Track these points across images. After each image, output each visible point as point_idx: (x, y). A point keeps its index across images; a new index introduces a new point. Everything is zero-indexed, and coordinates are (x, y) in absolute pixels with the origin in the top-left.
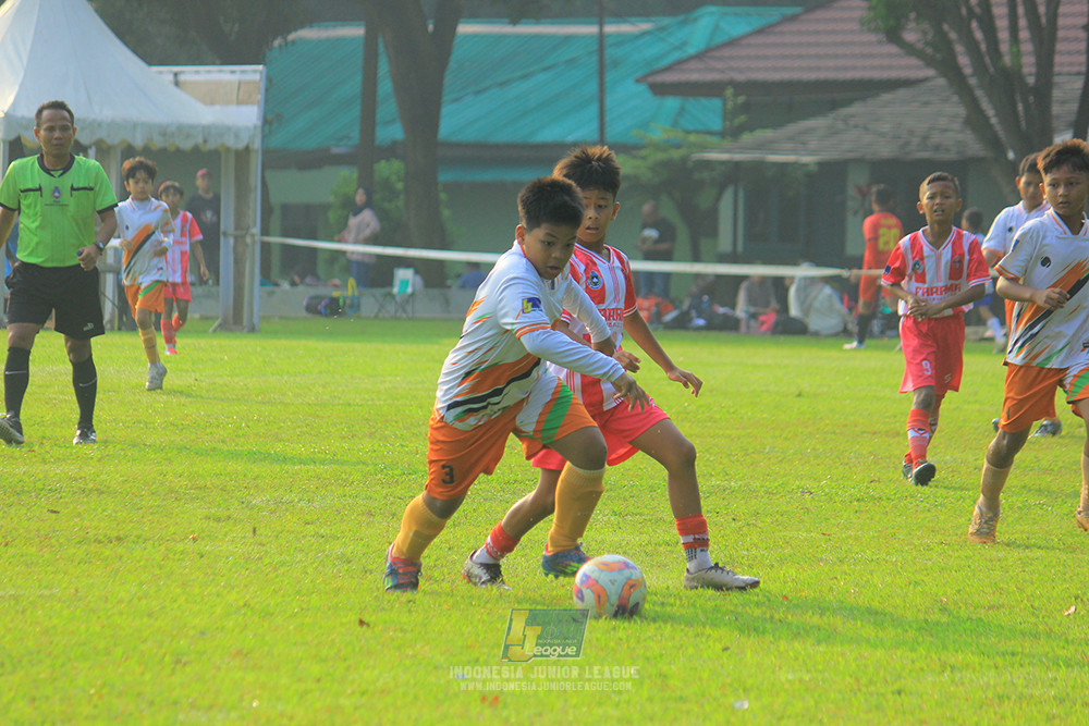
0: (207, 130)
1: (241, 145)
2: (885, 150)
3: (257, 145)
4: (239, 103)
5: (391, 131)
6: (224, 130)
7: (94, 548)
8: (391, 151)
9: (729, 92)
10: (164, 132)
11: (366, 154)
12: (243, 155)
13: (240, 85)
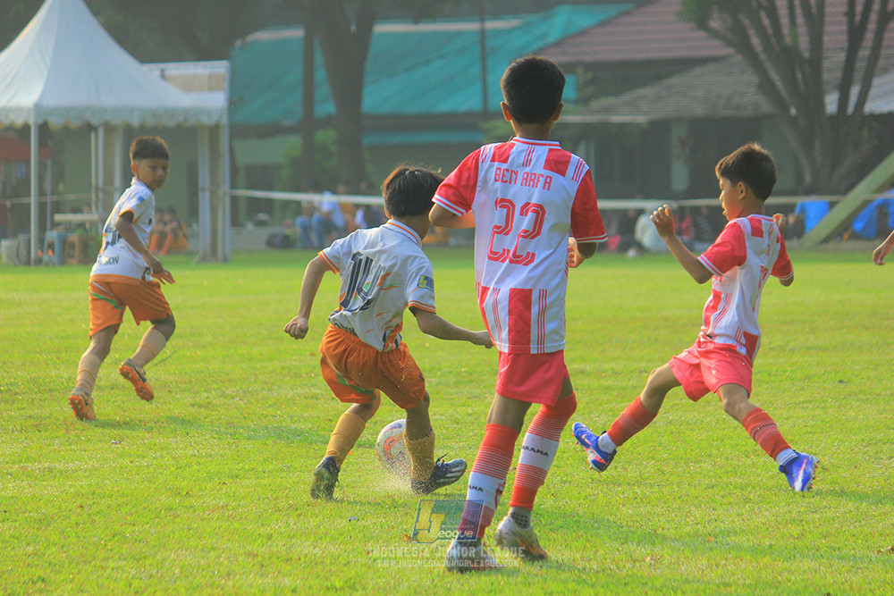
0: (187, 112)
1: (212, 121)
2: (699, 110)
3: (225, 121)
4: (211, 89)
5: (326, 107)
6: (199, 111)
8: (327, 122)
9: (580, 70)
10: (154, 114)
11: (308, 125)
12: (214, 130)
13: (211, 76)
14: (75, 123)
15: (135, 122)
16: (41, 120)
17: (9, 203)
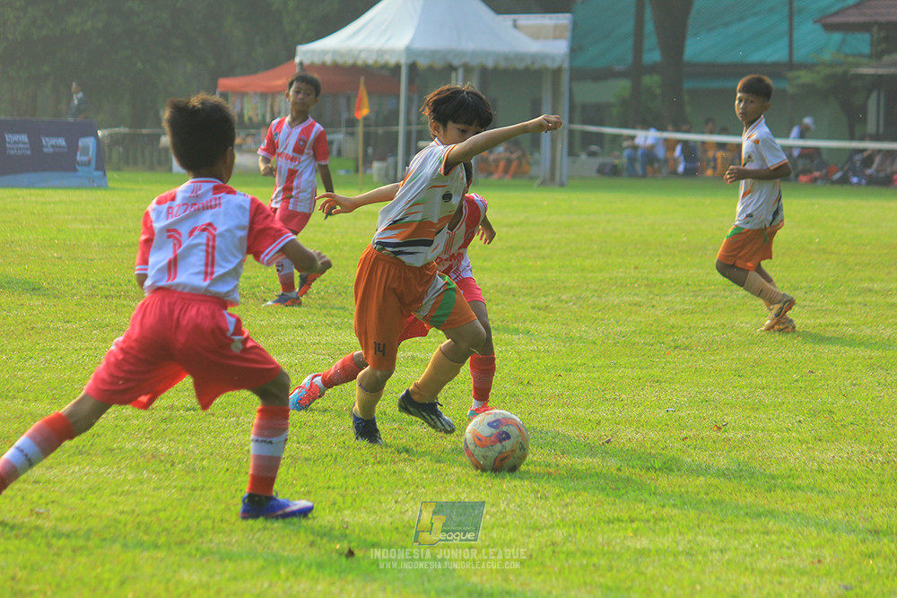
0: (534, 57)
1: (556, 64)
3: (566, 65)
4: (556, 37)
5: (653, 56)
6: (545, 56)
8: (653, 69)
9: (874, 29)
10: (506, 57)
11: (636, 71)
12: (557, 73)
13: (555, 27)
14: (439, 64)
15: (490, 64)
16: (410, 61)
17: (380, 130)
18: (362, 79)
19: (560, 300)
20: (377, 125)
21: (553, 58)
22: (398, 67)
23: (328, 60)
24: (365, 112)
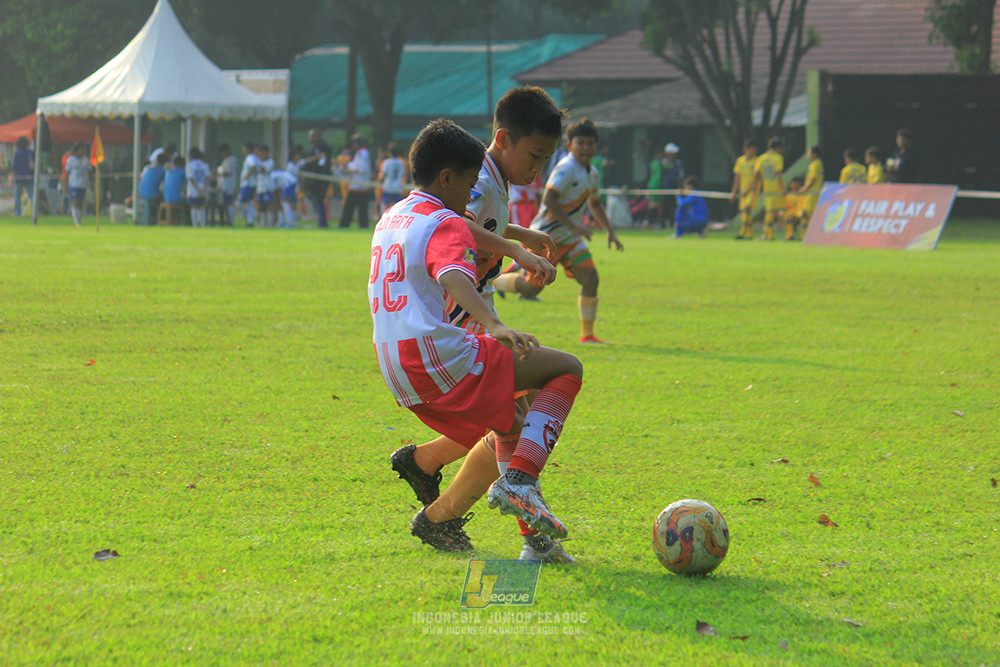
0: (256, 109)
1: (276, 116)
2: (656, 119)
3: (285, 116)
4: (276, 91)
5: (365, 108)
6: (264, 108)
7: (182, 353)
8: (366, 120)
9: (564, 85)
10: (231, 109)
11: (351, 122)
12: (277, 123)
13: (275, 82)
14: (168, 116)
15: (216, 115)
16: (143, 112)
17: (117, 176)
18: (97, 129)
19: (274, 329)
20: (115, 171)
21: (273, 109)
22: (131, 119)
23: (67, 112)
24: (100, 159)
